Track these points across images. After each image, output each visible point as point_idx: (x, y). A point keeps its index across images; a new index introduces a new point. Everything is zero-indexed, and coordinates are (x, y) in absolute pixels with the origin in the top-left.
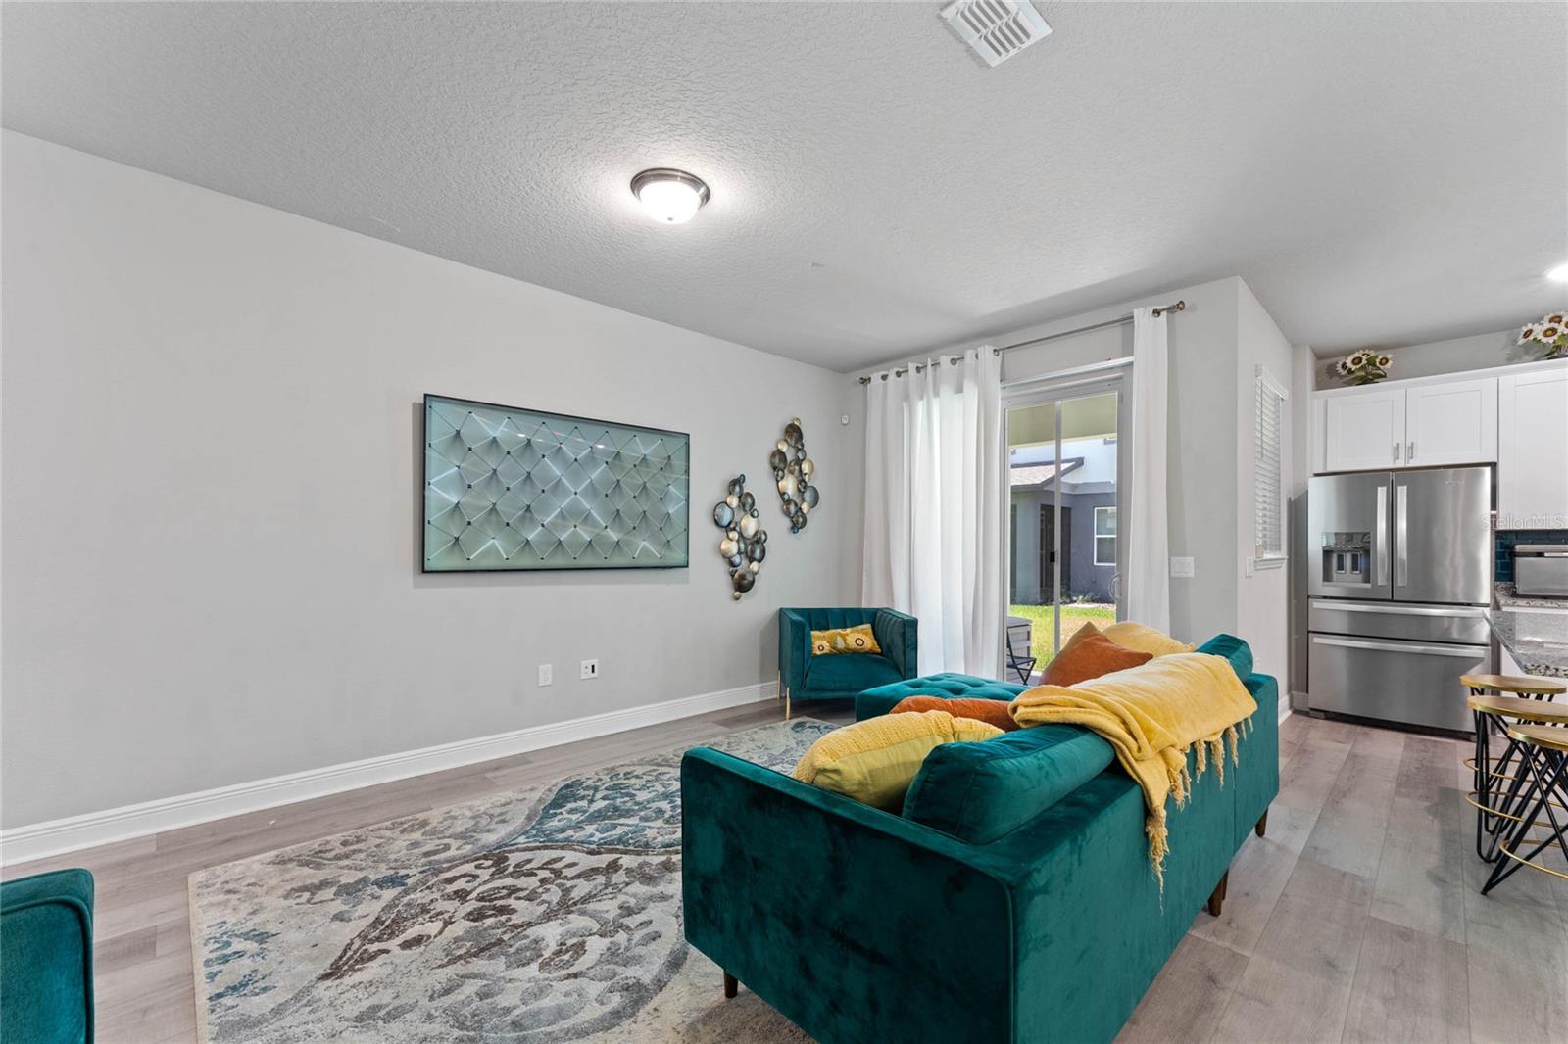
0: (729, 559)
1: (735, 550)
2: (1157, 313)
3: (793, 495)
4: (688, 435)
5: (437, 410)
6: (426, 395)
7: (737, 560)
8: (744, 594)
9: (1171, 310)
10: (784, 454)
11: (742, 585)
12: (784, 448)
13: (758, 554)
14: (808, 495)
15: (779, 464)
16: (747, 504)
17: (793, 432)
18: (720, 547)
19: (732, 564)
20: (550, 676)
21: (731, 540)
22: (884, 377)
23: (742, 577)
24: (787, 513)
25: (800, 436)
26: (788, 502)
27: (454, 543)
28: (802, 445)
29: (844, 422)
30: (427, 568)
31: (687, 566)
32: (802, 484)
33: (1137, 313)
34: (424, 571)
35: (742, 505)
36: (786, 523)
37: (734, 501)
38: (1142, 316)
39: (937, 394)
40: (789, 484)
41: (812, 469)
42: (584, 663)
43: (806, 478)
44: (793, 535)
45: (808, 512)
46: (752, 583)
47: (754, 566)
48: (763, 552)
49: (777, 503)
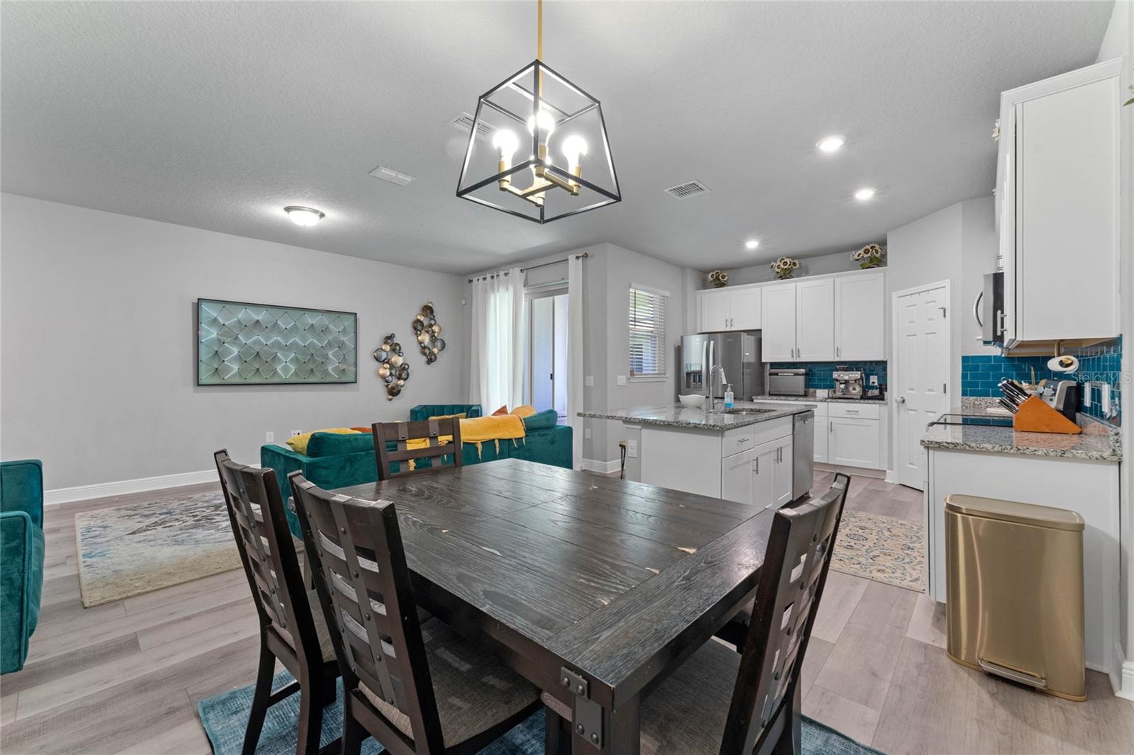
0: (385, 378)
1: (388, 374)
2: (578, 258)
3: (428, 344)
4: (356, 314)
5: (204, 307)
6: (199, 299)
7: (390, 379)
8: (395, 398)
9: (583, 256)
10: (422, 322)
11: (394, 392)
12: (422, 318)
13: (404, 375)
14: (439, 344)
15: (417, 327)
16: (396, 349)
17: (428, 310)
18: (378, 371)
19: (387, 381)
20: (272, 437)
21: (386, 368)
22: (478, 280)
23: (393, 388)
24: (424, 354)
25: (432, 312)
26: (424, 348)
27: (215, 371)
28: (434, 317)
29: (464, 303)
30: (200, 383)
31: (356, 382)
32: (434, 339)
33: (570, 257)
34: (199, 385)
35: (394, 350)
36: (424, 359)
37: (388, 348)
38: (572, 258)
39: (498, 291)
40: (425, 338)
41: (440, 330)
42: (293, 432)
43: (436, 334)
44: (428, 366)
45: (438, 353)
46: (399, 391)
47: (401, 382)
48: (408, 375)
49: (417, 349)
